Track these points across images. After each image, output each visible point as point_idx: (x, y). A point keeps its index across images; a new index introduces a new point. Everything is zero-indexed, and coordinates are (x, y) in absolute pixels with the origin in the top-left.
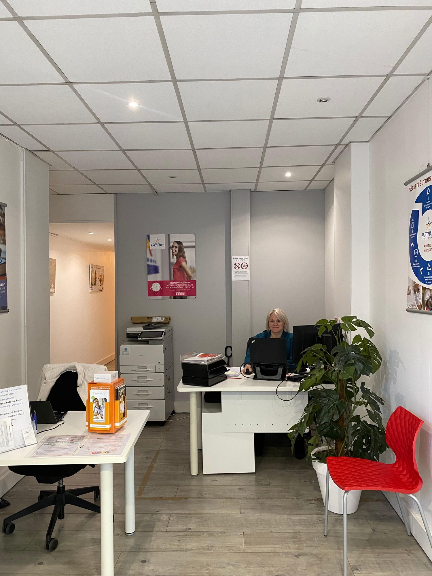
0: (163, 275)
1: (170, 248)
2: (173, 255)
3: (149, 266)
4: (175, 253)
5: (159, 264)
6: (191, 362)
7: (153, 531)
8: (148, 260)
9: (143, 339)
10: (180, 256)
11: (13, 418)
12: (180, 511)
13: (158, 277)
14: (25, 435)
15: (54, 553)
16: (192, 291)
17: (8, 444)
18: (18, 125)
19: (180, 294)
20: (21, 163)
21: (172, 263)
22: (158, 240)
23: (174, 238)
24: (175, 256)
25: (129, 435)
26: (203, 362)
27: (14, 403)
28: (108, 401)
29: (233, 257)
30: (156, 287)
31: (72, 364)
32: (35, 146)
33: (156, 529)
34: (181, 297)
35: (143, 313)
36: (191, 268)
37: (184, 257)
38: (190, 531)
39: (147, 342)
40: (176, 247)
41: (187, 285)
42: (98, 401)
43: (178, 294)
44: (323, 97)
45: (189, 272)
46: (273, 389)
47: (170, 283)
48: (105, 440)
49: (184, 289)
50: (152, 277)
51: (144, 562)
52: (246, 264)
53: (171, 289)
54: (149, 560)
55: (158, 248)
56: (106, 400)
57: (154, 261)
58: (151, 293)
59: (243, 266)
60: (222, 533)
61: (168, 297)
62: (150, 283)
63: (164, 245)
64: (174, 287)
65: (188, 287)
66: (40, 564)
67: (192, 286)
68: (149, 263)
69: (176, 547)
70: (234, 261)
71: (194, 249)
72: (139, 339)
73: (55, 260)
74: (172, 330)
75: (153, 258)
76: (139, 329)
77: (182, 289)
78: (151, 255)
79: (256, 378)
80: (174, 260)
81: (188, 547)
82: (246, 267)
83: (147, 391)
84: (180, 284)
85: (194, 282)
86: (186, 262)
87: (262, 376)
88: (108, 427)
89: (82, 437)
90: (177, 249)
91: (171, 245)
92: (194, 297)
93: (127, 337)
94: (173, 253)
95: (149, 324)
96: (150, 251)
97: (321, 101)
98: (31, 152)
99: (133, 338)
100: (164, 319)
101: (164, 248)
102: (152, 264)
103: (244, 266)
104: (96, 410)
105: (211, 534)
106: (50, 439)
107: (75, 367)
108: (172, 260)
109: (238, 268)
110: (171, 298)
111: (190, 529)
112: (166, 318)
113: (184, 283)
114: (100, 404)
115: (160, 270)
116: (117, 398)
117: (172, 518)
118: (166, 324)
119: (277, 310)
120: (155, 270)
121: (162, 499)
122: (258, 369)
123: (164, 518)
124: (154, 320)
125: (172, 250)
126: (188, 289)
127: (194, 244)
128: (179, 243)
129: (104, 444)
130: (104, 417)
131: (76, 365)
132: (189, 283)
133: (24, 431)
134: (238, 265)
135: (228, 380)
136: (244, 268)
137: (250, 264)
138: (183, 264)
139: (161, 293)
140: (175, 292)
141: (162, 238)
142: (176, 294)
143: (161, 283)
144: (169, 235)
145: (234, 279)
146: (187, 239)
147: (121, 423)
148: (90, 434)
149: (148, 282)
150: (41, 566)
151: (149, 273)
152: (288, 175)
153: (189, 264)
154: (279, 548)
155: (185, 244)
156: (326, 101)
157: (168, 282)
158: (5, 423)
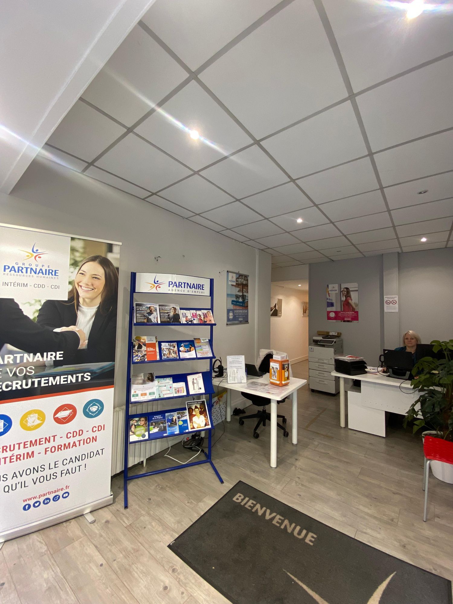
0: (337, 307)
1: (341, 292)
2: (343, 296)
3: (328, 302)
4: (344, 295)
5: (334, 301)
6: (340, 359)
7: (307, 447)
8: (327, 299)
9: (321, 344)
10: (348, 296)
11: (238, 369)
12: (326, 443)
13: (334, 309)
14: (242, 378)
15: (256, 440)
16: (355, 318)
17: (235, 380)
18: (253, 240)
19: (348, 319)
20: (257, 256)
21: (343, 301)
22: (334, 287)
23: (344, 286)
24: (344, 296)
25: (288, 389)
26: (347, 360)
27: (239, 363)
28: (278, 369)
29: (385, 297)
30: (332, 315)
31: (272, 350)
32: (263, 247)
33: (309, 447)
34: (348, 321)
35: (324, 329)
36: (355, 303)
37: (350, 297)
38: (328, 454)
39: (323, 346)
40: (345, 291)
41: (352, 314)
42: (274, 369)
43: (346, 319)
44: (422, 190)
45: (354, 306)
46: (398, 384)
47: (341, 312)
48: (276, 389)
49: (350, 316)
50: (329, 309)
51: (296, 460)
52: (395, 301)
53: (342, 316)
54: (299, 460)
55: (333, 292)
56: (277, 368)
57: (331, 299)
58: (329, 318)
59: (392, 302)
60: (347, 463)
61: (340, 321)
62: (329, 313)
63: (337, 290)
64: (344, 315)
65: (353, 315)
66: (250, 442)
67: (355, 315)
68: (328, 301)
69: (317, 459)
70: (385, 299)
71: (357, 292)
72: (318, 343)
73: (282, 299)
74: (342, 340)
75: (330, 298)
76: (320, 338)
77: (349, 316)
78: (329, 296)
79: (389, 376)
80: (344, 299)
81: (324, 462)
82: (395, 303)
83: (323, 374)
84: (347, 313)
85: (357, 312)
86: (352, 300)
87: (394, 375)
88: (278, 382)
89: (266, 385)
90: (346, 292)
91: (342, 290)
92: (357, 321)
93: (313, 342)
94: (343, 294)
95: (327, 336)
96: (329, 294)
97: (420, 193)
98: (262, 250)
99: (316, 342)
100: (337, 334)
101: (337, 292)
102: (330, 301)
103: (394, 302)
104: (273, 373)
105: (340, 461)
106: (254, 383)
107: (272, 352)
108: (342, 299)
109: (389, 304)
110: (341, 321)
111: (329, 454)
112: (338, 333)
113: (350, 312)
114: (275, 370)
115: (335, 305)
116: (283, 368)
117: (320, 445)
118: (338, 336)
119: (411, 331)
120: (332, 305)
121: (318, 433)
122: (390, 370)
123: (316, 443)
124: (331, 334)
125: (343, 293)
126: (353, 316)
127: (357, 289)
128: (347, 288)
129: (276, 390)
130: (276, 377)
131: (273, 351)
132: (354, 313)
133: (242, 376)
134: (389, 301)
135: (368, 374)
136: (394, 303)
137: (399, 302)
138: (350, 301)
139: (335, 318)
140: (344, 318)
141: (336, 286)
142: (345, 319)
143: (336, 312)
144: (340, 285)
145: (386, 310)
146: (352, 286)
147: (285, 382)
148: (270, 385)
149: (328, 311)
150: (250, 443)
151: (328, 306)
152: (424, 240)
153: (353, 301)
154: (383, 484)
155: (350, 289)
156: (425, 192)
157: (339, 312)
158: (234, 370)
